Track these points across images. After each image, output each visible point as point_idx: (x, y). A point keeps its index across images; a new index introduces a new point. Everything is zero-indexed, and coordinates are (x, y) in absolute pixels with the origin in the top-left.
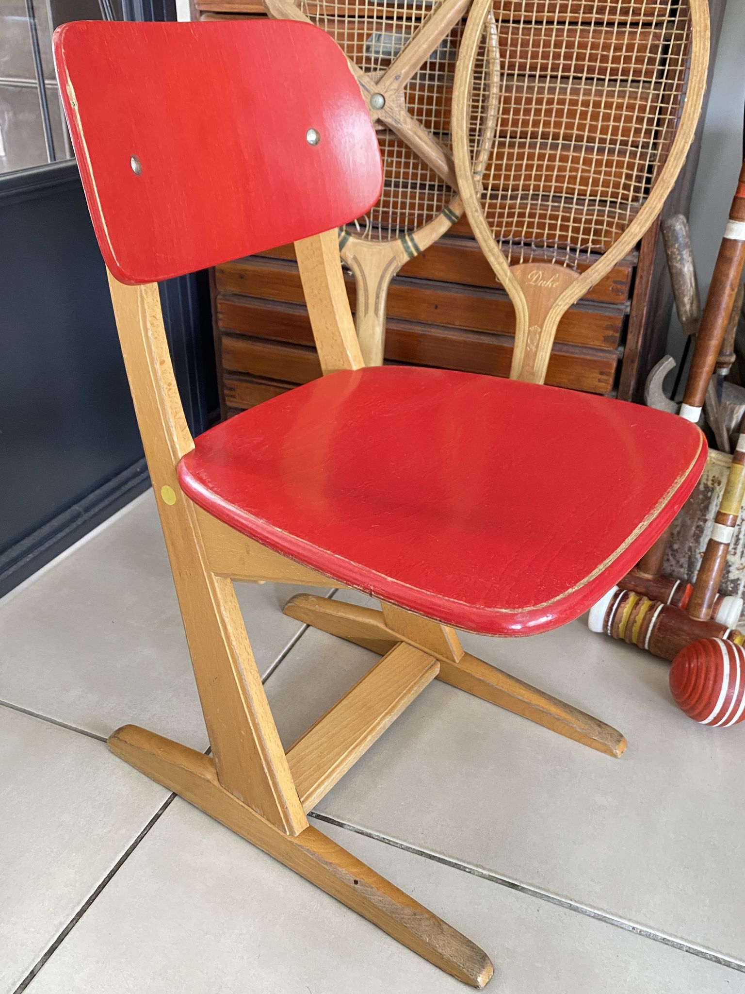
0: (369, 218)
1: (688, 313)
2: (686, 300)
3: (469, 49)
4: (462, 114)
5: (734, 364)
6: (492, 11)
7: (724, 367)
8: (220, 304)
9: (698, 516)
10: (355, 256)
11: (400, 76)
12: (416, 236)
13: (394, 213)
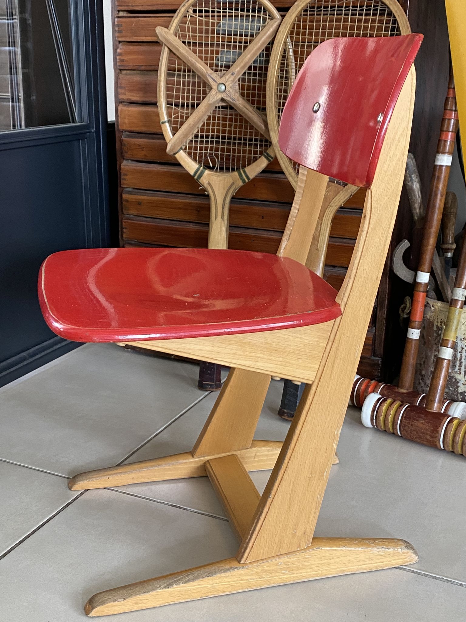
0: (218, 159)
1: (418, 213)
2: (416, 205)
3: (276, 57)
4: (272, 94)
5: (455, 250)
6: (289, 36)
7: (449, 252)
8: (125, 222)
9: (434, 348)
10: (209, 182)
11: (234, 73)
12: (247, 169)
13: (234, 156)
